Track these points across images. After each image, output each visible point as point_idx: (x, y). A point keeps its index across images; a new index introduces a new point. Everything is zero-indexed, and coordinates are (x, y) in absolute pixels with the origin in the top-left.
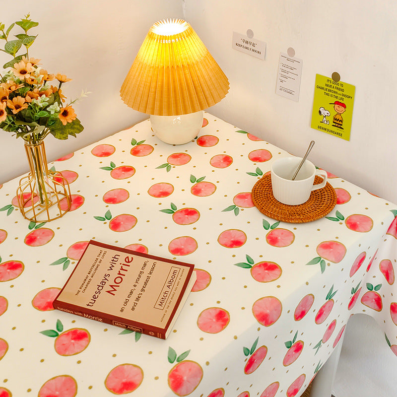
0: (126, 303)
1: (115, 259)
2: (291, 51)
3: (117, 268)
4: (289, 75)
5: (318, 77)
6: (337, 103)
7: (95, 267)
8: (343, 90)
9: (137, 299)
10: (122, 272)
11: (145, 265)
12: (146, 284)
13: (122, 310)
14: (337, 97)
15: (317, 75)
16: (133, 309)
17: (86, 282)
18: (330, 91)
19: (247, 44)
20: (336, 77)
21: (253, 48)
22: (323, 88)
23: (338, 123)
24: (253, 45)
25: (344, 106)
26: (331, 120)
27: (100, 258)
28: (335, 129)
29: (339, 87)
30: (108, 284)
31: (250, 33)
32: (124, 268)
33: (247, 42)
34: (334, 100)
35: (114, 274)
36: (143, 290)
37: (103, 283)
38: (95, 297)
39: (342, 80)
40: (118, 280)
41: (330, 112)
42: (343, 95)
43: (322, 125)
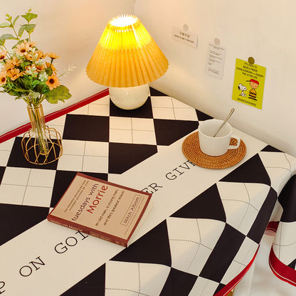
0: (100, 219)
1: (94, 187)
2: (217, 41)
3: (95, 193)
4: (216, 59)
5: (238, 61)
6: (252, 80)
7: (80, 192)
8: (256, 71)
9: (109, 217)
10: (99, 197)
11: (116, 192)
12: (116, 206)
13: (97, 225)
14: (252, 76)
15: (237, 59)
16: (105, 224)
17: (73, 202)
18: (247, 71)
19: (184, 36)
20: (251, 60)
21: (186, 37)
22: (241, 69)
23: (253, 96)
24: (188, 37)
25: (257, 82)
26: (248, 93)
27: (83, 186)
28: (251, 100)
29: (254, 68)
30: (88, 205)
31: (186, 27)
32: (101, 193)
33: (183, 34)
34: (250, 78)
35: (93, 198)
36: (113, 210)
37: (85, 204)
38: (78, 214)
39: (256, 63)
40: (96, 203)
41: (247, 87)
42: (257, 75)
43: (240, 97)
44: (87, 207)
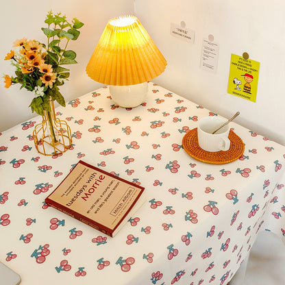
0: (92, 207)
1: (93, 176)
2: (211, 37)
4: (210, 54)
6: (246, 75)
7: (79, 179)
8: (251, 66)
9: (100, 206)
10: (95, 185)
11: (112, 183)
12: (109, 196)
13: (88, 212)
14: (246, 71)
15: (232, 55)
16: (96, 212)
17: (70, 189)
18: (241, 66)
19: (181, 32)
20: (246, 56)
21: (184, 34)
22: (236, 64)
23: (247, 89)
24: (186, 33)
25: (251, 77)
26: (242, 87)
27: (83, 174)
28: (246, 94)
29: (248, 63)
30: (84, 192)
31: (183, 24)
32: (98, 182)
35: (90, 186)
36: (106, 200)
37: (81, 191)
38: (73, 200)
39: (250, 58)
40: (91, 191)
41: (242, 81)
42: (251, 69)
43: (236, 91)
44: (83, 195)
